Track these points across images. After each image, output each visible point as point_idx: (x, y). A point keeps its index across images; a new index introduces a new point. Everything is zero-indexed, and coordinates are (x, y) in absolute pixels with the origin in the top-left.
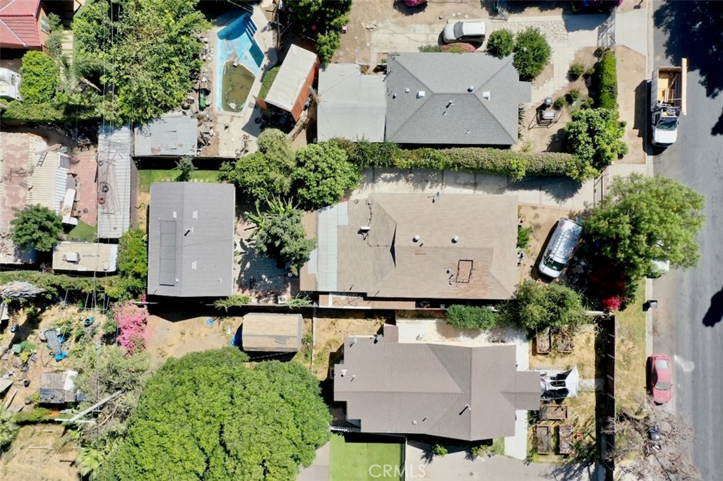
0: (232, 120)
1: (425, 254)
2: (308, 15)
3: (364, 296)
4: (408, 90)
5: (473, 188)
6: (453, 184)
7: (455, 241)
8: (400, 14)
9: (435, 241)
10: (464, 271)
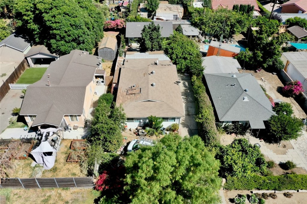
1: (144, 76)
2: (259, 31)
5: (186, 114)
6: (187, 106)
7: (152, 85)
8: (276, 89)
9: (152, 79)
10: (134, 92)
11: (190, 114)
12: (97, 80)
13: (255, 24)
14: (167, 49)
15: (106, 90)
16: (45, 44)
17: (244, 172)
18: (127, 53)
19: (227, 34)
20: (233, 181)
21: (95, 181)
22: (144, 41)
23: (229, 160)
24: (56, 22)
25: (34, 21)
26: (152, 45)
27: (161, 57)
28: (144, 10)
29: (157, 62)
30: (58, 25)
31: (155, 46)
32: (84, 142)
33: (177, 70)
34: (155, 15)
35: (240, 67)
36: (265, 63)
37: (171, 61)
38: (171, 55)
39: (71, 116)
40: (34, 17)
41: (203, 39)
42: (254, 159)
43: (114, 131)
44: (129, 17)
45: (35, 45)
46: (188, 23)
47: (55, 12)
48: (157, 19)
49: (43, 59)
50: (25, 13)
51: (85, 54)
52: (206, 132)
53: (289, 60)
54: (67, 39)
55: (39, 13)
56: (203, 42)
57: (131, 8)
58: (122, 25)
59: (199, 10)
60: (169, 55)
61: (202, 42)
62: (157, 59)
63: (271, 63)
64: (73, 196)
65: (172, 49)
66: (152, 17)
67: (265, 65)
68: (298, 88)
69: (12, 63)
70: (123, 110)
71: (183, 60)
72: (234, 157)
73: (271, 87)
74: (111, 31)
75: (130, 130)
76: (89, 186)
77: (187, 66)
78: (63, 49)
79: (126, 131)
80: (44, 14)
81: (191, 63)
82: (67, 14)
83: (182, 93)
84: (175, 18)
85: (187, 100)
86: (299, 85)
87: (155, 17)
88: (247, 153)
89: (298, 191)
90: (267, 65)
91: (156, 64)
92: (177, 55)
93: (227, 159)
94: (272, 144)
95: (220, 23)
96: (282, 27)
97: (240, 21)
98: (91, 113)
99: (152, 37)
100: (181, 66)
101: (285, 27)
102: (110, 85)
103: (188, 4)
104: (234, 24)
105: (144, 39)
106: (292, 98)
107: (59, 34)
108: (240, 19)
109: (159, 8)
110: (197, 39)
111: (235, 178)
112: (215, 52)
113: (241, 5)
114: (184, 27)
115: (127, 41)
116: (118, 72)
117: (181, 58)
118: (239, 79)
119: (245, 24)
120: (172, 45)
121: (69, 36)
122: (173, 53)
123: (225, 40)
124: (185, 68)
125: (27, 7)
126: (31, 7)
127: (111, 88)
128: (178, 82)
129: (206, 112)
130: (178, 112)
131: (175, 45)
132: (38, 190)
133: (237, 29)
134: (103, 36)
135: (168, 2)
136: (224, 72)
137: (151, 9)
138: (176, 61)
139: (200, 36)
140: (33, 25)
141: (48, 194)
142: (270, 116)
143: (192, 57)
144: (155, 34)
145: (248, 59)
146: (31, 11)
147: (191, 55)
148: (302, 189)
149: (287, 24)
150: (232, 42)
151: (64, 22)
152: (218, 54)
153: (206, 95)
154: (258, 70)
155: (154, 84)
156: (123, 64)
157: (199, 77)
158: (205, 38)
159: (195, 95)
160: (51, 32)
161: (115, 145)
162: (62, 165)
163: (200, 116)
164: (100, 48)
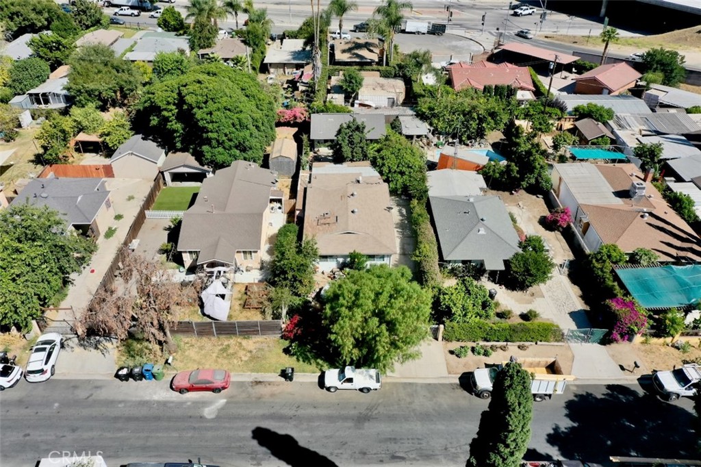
1: (342, 199)
6: (403, 242)
7: (353, 212)
8: (538, 220)
9: (352, 203)
10: (328, 221)
11: (406, 253)
12: (272, 205)
13: (523, 116)
14: (375, 158)
15: (285, 219)
16: (191, 150)
17: (465, 315)
18: (315, 164)
19: (473, 133)
20: (452, 328)
21: (284, 326)
22: (341, 147)
23: (447, 300)
24: (212, 122)
25: (176, 118)
26: (352, 152)
27: (365, 170)
28: (338, 89)
29: (360, 179)
30: (215, 125)
31: (356, 153)
32: (263, 285)
33: (390, 191)
34: (356, 98)
35: (485, 186)
36: (523, 181)
37: (380, 177)
38: (380, 168)
39: (244, 252)
40: (178, 113)
41: (435, 140)
42: (480, 301)
43: (305, 268)
44: (315, 103)
45: (173, 153)
46: (411, 112)
47: (211, 106)
48: (361, 105)
49: (188, 173)
50: (164, 107)
51: (253, 166)
52: (424, 272)
53: (563, 177)
54: (227, 144)
55: (188, 108)
56: (435, 145)
57: (316, 87)
58: (302, 117)
59: (431, 89)
60: (377, 168)
61: (433, 145)
62: (360, 174)
63: (533, 181)
64: (257, 345)
65: (383, 158)
66: (351, 101)
67: (524, 184)
68: (565, 217)
69: (138, 180)
70: (316, 244)
71: (400, 176)
72: (453, 297)
73: (531, 216)
74: (284, 126)
75: (323, 273)
76: (275, 334)
77: (404, 185)
78: (220, 159)
79: (318, 274)
80: (194, 110)
81: (410, 181)
82: (229, 110)
83: (397, 224)
84: (391, 104)
85: (403, 234)
86: (566, 213)
87: (356, 101)
88: (470, 294)
89: (536, 343)
90: (527, 183)
91: (358, 182)
92: (389, 167)
93: (445, 299)
94: (515, 292)
95: (462, 116)
96: (568, 120)
97: (494, 113)
98: (267, 252)
99: (352, 141)
100: (396, 185)
101: (572, 120)
102: (291, 214)
103: (413, 78)
104: (484, 117)
105: (341, 144)
106: (559, 233)
107: (216, 139)
108: (492, 110)
109: (364, 86)
110: (425, 140)
111: (455, 323)
112: (449, 163)
113: (496, 86)
114: (404, 121)
115: (312, 144)
116: (303, 193)
117: (395, 172)
118: (476, 205)
119: (501, 118)
120: (383, 153)
121: (230, 140)
122: (384, 165)
123: (471, 142)
124: (402, 188)
125: (169, 99)
126: (175, 99)
127: (294, 217)
128: (390, 208)
129: (425, 247)
130: (388, 248)
131: (388, 153)
132: (213, 338)
133: (488, 124)
134: (275, 137)
135: (378, 73)
136: (459, 194)
137: (349, 90)
138: (388, 177)
139: (430, 135)
140: (176, 123)
141: (226, 343)
142: (513, 254)
143: (412, 171)
144: (356, 136)
145: (498, 175)
146: (174, 104)
147: (411, 167)
148: (541, 341)
149: (575, 115)
150: (482, 145)
151: (223, 120)
152: (453, 167)
153: (429, 226)
154: (515, 191)
155: (356, 210)
156: (310, 182)
157: (422, 201)
158: (439, 138)
159: (414, 227)
160: (204, 135)
161: (306, 286)
162: (238, 312)
163: (417, 252)
164: (273, 157)
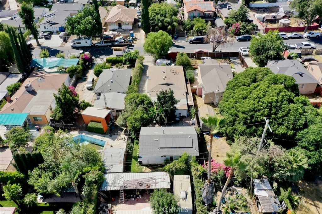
0: (108, 145)
3: (187, 93)
4: (109, 85)
